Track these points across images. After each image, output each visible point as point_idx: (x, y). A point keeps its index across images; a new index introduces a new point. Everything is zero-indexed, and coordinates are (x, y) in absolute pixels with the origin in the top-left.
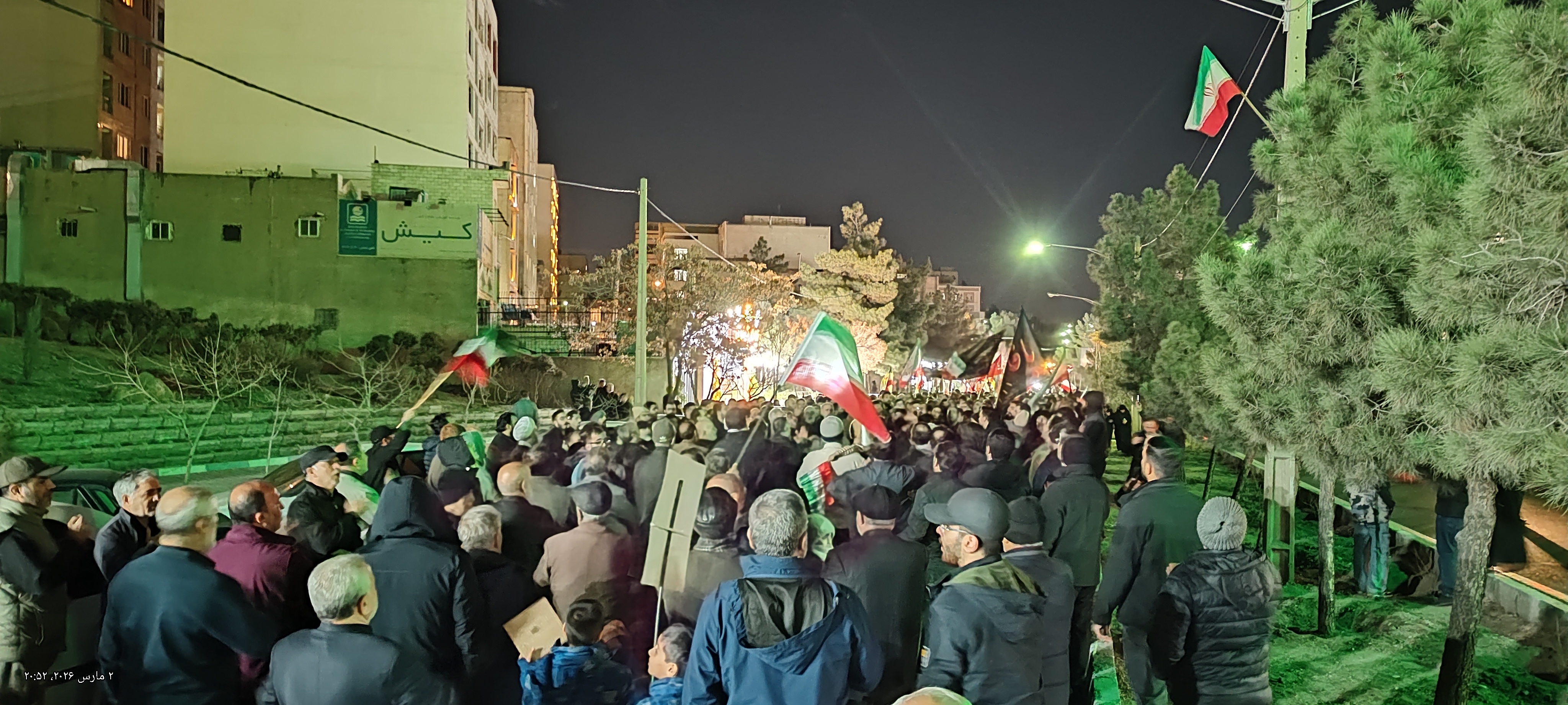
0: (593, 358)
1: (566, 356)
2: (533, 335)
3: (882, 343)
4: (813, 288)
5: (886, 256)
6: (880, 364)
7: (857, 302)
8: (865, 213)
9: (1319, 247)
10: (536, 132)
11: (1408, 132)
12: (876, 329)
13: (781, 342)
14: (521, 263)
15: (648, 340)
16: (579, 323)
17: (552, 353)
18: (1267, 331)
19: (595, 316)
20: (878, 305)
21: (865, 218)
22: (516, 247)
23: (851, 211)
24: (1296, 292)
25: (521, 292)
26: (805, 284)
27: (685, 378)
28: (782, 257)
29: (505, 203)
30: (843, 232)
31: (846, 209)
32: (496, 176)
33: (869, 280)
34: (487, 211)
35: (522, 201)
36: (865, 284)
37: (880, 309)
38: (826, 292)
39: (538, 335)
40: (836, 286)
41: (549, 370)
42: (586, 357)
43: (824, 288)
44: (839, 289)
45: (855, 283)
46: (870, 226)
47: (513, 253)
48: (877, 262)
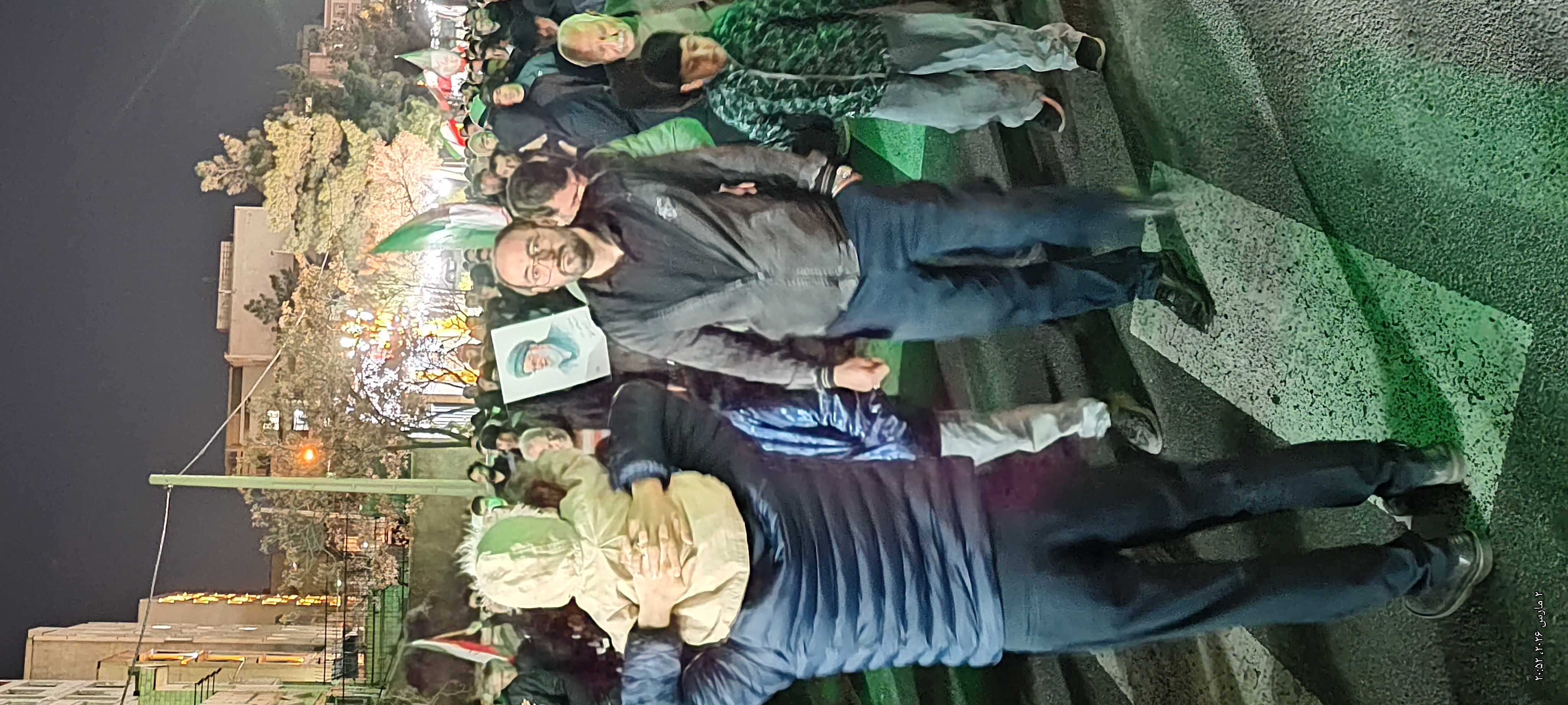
0: (410, 552)
1: (407, 590)
2: (377, 636)
3: (398, 138)
4: (318, 235)
5: (273, 129)
6: (430, 142)
7: (339, 173)
8: (212, 159)
10: (91, 625)
12: (379, 146)
13: (396, 282)
14: (279, 648)
15: (384, 475)
16: (363, 570)
17: (403, 608)
19: (352, 544)
20: (345, 144)
21: (219, 158)
22: (254, 654)
23: (209, 178)
25: (319, 649)
26: (312, 247)
27: (441, 422)
28: (273, 278)
29: (191, 670)
30: (238, 190)
31: (205, 187)
32: (149, 686)
33: (309, 155)
34: (198, 699)
35: (191, 644)
36: (314, 160)
37: (349, 140)
38: (325, 216)
39: (377, 629)
40: (316, 202)
41: (426, 614)
42: (410, 561)
43: (318, 220)
44: (320, 198)
45: (311, 176)
46: (231, 151)
47: (264, 660)
48: (282, 143)
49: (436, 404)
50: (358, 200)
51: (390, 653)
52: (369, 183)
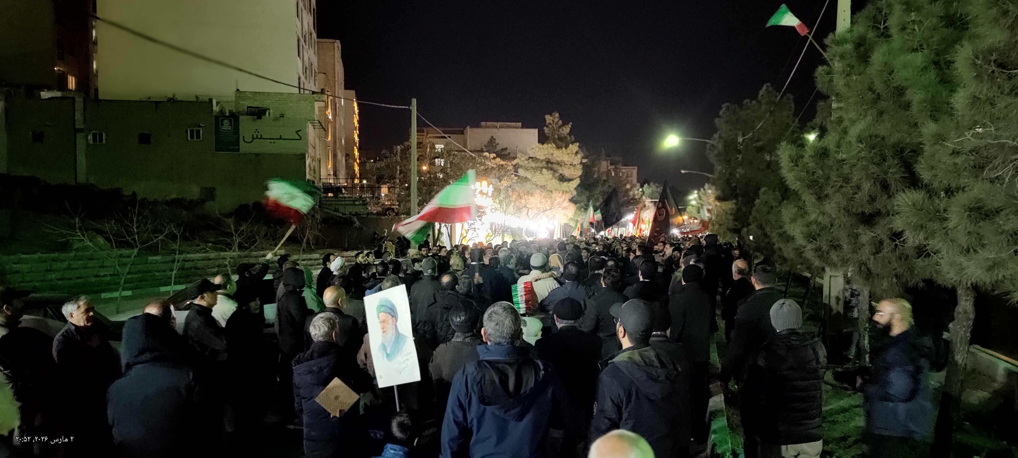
0: (383, 217)
1: (364, 216)
2: (343, 203)
3: (573, 205)
4: (527, 169)
5: (574, 147)
6: (571, 219)
7: (556, 178)
9: (859, 136)
10: (343, 69)
11: (919, 59)
12: (569, 196)
13: (506, 205)
14: (335, 156)
15: (419, 205)
16: (373, 195)
17: (357, 214)
18: (826, 192)
19: (385, 189)
20: (570, 180)
21: (560, 122)
22: (331, 145)
23: (551, 118)
24: (844, 167)
26: (521, 167)
27: (444, 231)
28: (507, 148)
29: (323, 116)
30: (546, 132)
31: (548, 117)
32: (317, 98)
33: (563, 164)
34: (312, 121)
35: (335, 115)
36: (561, 166)
37: (571, 182)
38: (535, 172)
39: (347, 202)
40: (542, 168)
41: (355, 225)
42: (379, 217)
43: (534, 169)
44: (544, 170)
45: (554, 165)
46: (564, 128)
47: (329, 149)
48: (569, 152)
49: (451, 226)
50: (543, 187)
51: (335, 208)
52: (551, 192)
